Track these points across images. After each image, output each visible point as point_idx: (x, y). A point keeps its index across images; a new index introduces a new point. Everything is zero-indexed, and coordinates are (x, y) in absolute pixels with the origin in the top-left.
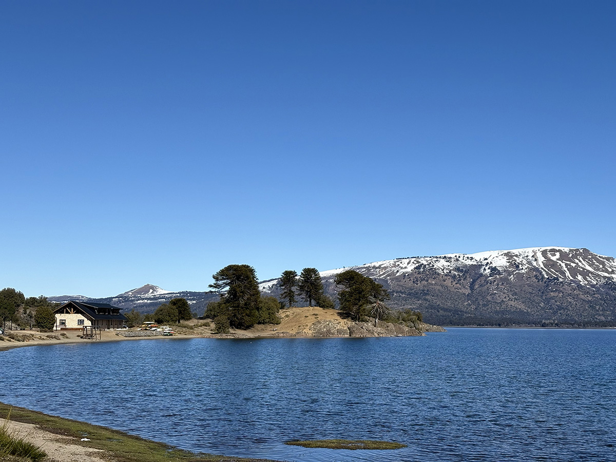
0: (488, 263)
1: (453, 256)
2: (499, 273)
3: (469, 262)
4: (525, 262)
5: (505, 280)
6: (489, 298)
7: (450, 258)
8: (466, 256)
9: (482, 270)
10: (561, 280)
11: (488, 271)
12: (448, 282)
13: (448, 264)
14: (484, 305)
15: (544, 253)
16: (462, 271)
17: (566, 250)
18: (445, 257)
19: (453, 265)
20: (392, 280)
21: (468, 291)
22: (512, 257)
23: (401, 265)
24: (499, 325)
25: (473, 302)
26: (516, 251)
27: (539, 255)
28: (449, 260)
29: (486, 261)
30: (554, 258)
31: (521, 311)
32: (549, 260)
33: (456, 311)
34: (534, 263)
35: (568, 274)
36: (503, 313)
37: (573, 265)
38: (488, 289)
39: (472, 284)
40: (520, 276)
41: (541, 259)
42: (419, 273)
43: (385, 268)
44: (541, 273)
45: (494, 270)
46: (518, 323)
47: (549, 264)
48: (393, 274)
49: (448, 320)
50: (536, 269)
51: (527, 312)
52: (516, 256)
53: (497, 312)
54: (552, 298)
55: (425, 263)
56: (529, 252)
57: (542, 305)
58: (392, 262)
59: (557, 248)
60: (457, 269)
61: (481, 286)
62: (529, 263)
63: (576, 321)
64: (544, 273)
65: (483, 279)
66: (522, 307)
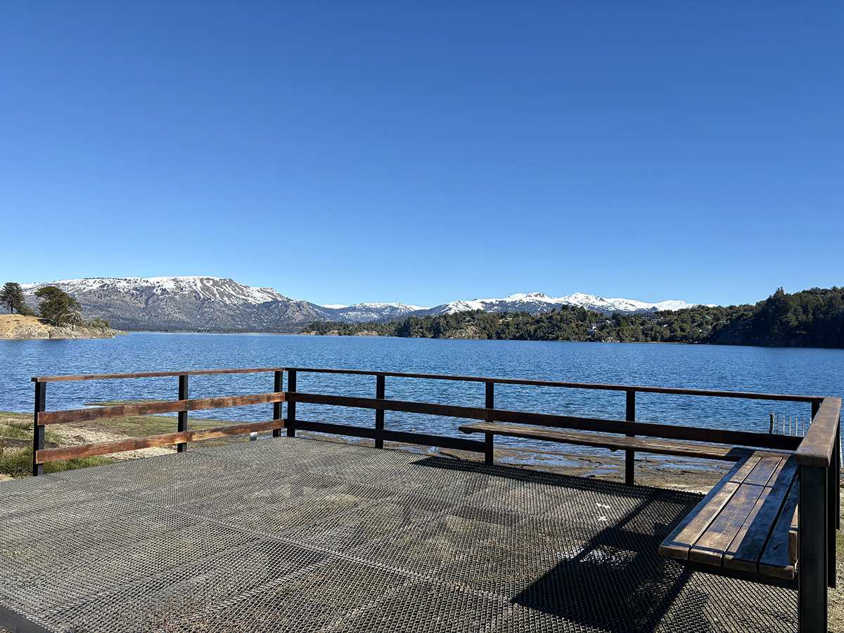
0: (159, 286)
1: (132, 279)
2: (168, 293)
3: (145, 284)
4: (187, 286)
5: (172, 299)
6: (159, 311)
7: (130, 280)
8: (143, 279)
9: (155, 290)
10: (213, 300)
11: (159, 292)
12: (128, 298)
13: (128, 284)
14: (155, 316)
15: (202, 280)
16: (139, 290)
17: (218, 279)
18: (126, 279)
19: (133, 285)
20: (79, 295)
21: (143, 306)
22: (178, 282)
23: (88, 284)
24: (167, 331)
25: (147, 314)
26: (181, 278)
27: (198, 282)
28: (129, 281)
29: (158, 284)
30: (208, 285)
31: (183, 321)
32: (205, 285)
33: (133, 320)
34: (194, 287)
35: (218, 296)
36: (169, 322)
37: (222, 290)
38: (159, 304)
39: (147, 301)
40: (183, 296)
41: (199, 285)
42: (103, 290)
43: (74, 285)
44: (199, 294)
45: (164, 290)
46: (181, 330)
47: (205, 288)
48: (80, 290)
49: (126, 327)
50: (195, 292)
51: (188, 322)
52: (181, 281)
53: (165, 322)
54: (205, 312)
55: (109, 283)
56: (191, 279)
57: (198, 317)
58: (80, 281)
59: (211, 278)
60: (136, 289)
61: (154, 302)
62: (191, 287)
63: (222, 329)
64: (201, 294)
65: (156, 297)
66: (184, 318)
